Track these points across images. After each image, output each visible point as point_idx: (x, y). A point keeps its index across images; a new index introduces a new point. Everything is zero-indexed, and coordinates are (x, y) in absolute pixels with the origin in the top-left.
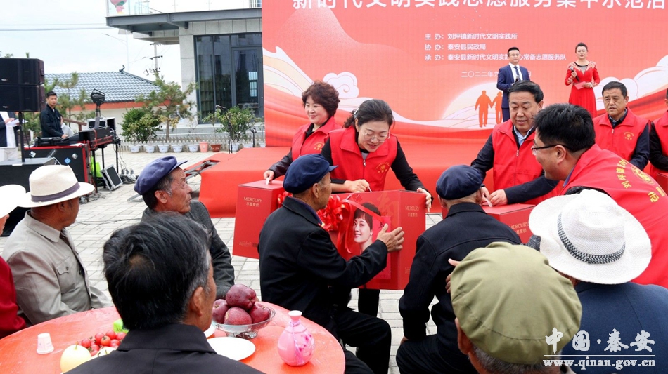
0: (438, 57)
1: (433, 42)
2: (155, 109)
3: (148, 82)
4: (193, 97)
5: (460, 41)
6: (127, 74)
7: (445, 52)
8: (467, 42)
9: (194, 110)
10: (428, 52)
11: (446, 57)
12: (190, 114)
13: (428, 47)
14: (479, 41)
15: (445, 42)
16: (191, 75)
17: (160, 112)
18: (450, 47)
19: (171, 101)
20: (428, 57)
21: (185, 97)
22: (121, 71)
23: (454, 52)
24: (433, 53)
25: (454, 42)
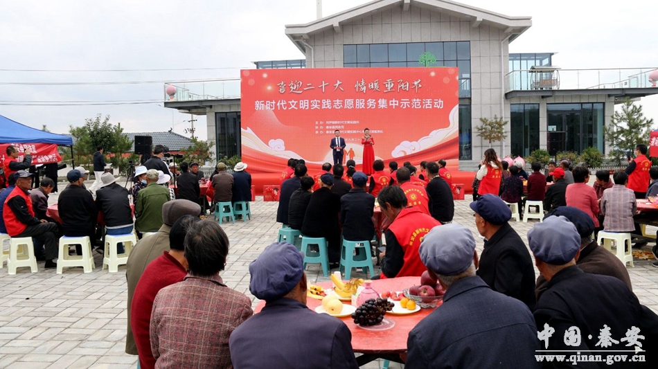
0: (321, 132)
1: (319, 125)
2: (191, 156)
3: (187, 139)
4: (213, 149)
5: (332, 125)
6: (173, 133)
7: (325, 130)
8: (335, 125)
9: (214, 156)
10: (317, 130)
11: (325, 133)
12: (211, 159)
13: (317, 127)
14: (341, 125)
15: (325, 125)
16: (213, 136)
17: (194, 158)
18: (327, 127)
19: (201, 151)
20: (317, 132)
21: (208, 149)
22: (170, 131)
23: (329, 130)
24: (319, 130)
25: (329, 125)
